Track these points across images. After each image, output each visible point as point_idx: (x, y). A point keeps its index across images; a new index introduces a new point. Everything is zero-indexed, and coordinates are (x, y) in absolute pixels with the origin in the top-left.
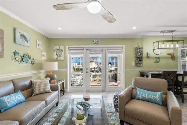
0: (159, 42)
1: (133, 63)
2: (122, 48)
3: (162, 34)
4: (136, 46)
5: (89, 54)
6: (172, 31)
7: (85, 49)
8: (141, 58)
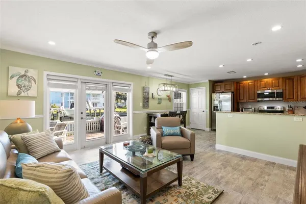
0: (164, 84)
1: (141, 104)
2: (129, 86)
3: (165, 77)
4: (144, 85)
5: (86, 89)
6: (171, 76)
7: (79, 82)
8: (148, 98)
